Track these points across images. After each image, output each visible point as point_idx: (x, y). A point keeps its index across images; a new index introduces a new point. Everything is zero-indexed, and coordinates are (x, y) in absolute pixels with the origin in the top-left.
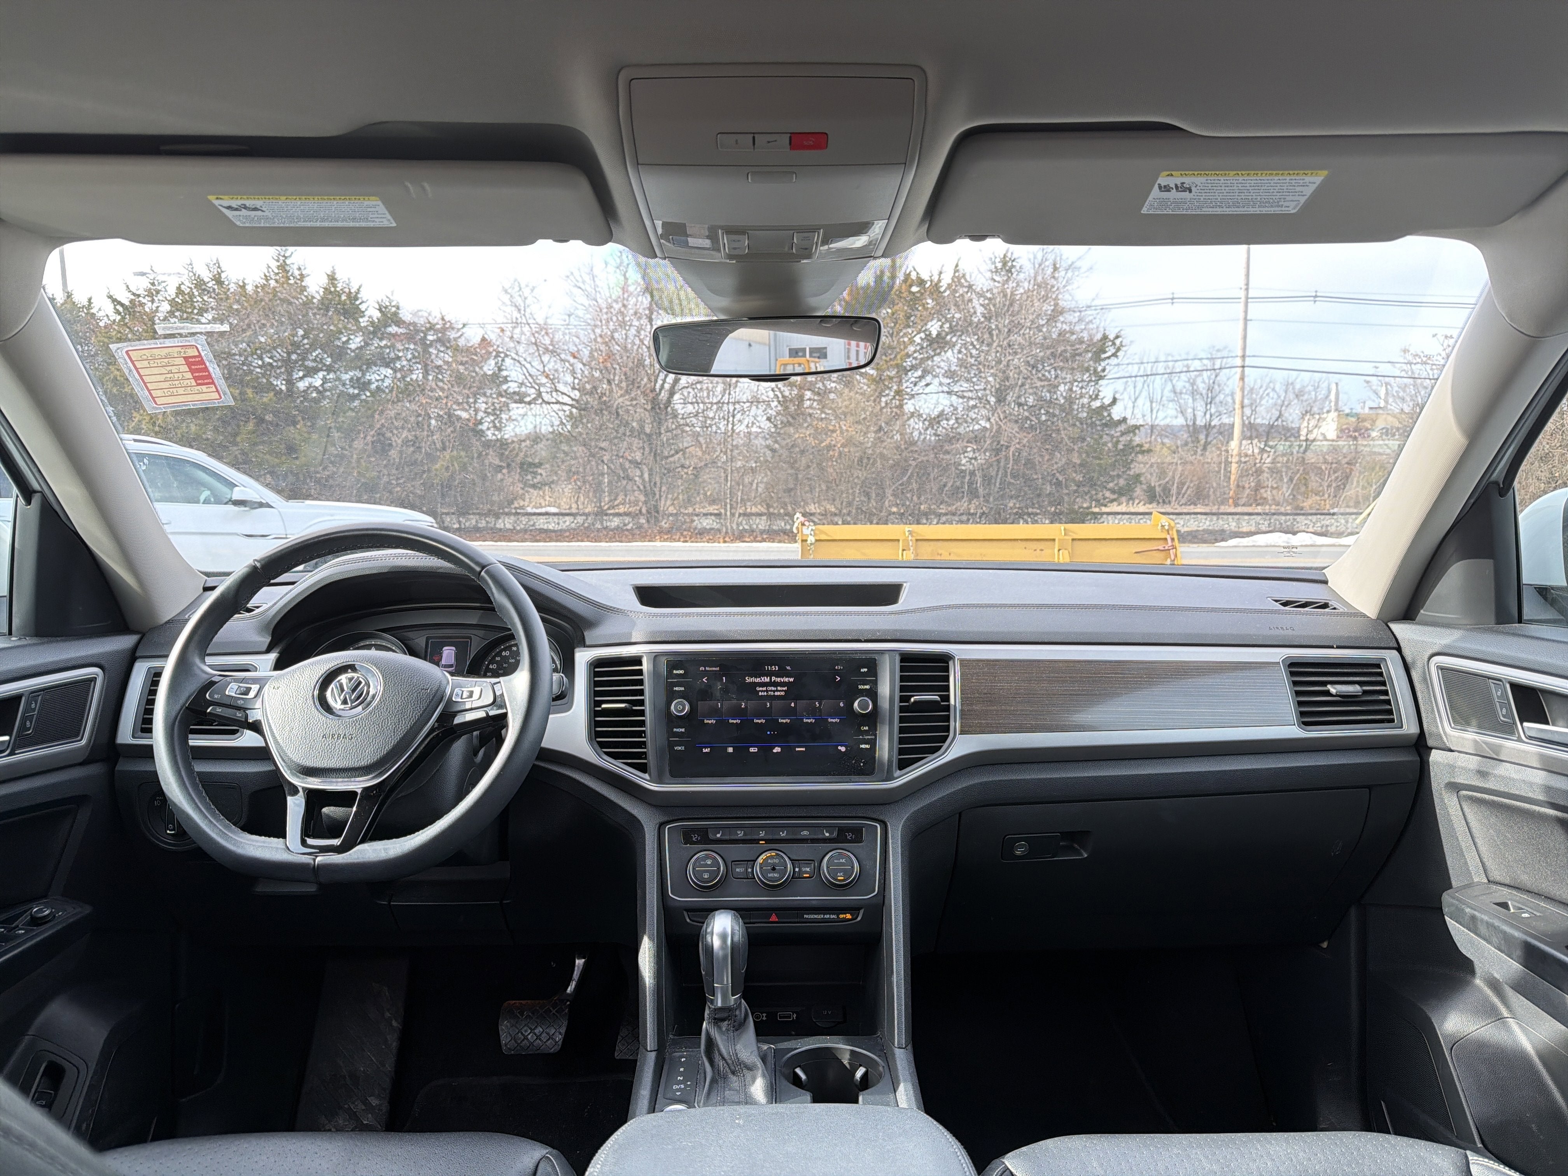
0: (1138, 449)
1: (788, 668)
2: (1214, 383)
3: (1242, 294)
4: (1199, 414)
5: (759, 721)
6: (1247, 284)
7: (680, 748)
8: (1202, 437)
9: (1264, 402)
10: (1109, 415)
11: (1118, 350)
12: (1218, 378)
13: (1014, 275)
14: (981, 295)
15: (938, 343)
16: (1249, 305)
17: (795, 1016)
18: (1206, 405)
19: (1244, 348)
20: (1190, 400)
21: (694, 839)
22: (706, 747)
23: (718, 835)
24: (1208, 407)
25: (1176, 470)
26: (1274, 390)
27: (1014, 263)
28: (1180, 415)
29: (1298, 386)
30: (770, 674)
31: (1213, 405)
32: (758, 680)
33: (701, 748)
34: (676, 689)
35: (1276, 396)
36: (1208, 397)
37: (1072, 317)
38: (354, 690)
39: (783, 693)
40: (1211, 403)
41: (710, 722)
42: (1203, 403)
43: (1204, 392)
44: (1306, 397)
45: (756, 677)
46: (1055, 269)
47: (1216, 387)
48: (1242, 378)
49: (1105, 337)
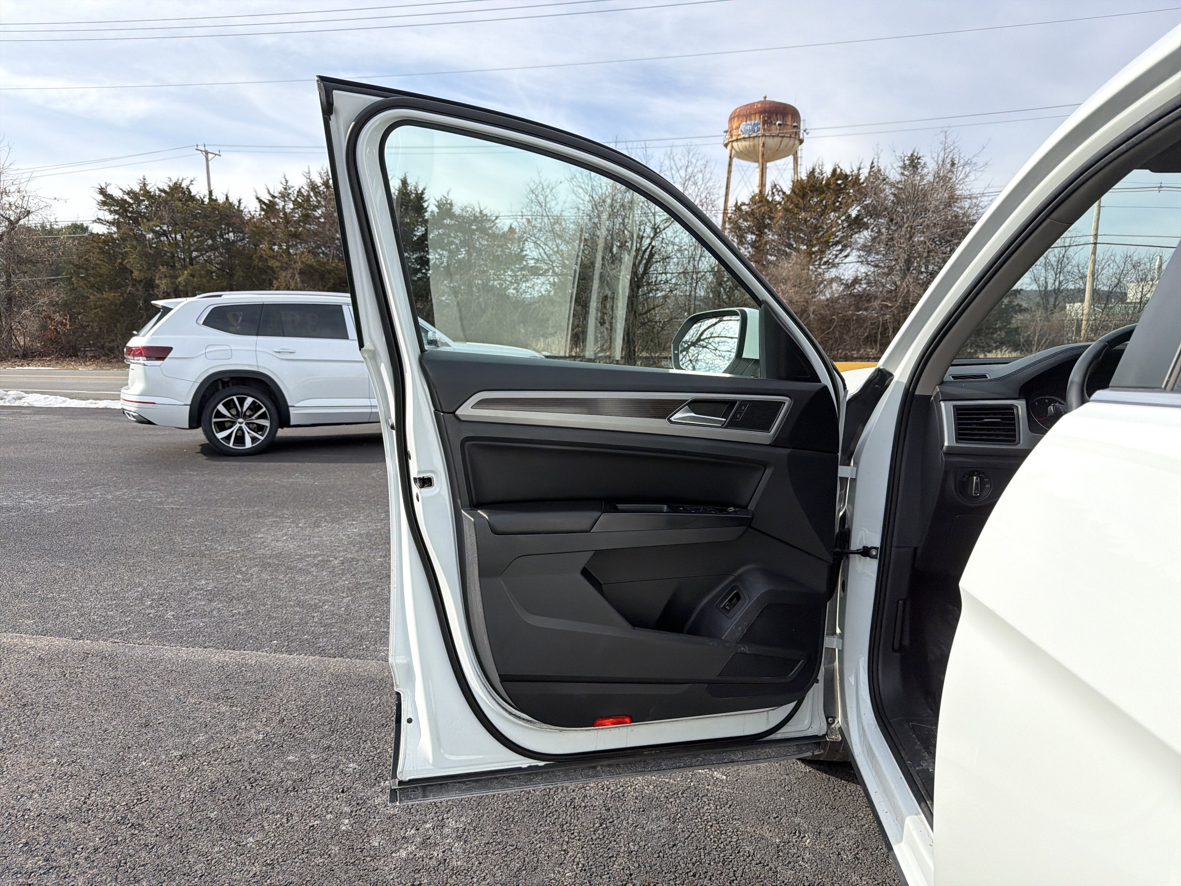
0: (1017, 308)
2: (1063, 256)
4: (1050, 281)
8: (1052, 300)
9: (1104, 272)
12: (1067, 253)
13: (919, 170)
14: (892, 185)
15: (857, 224)
18: (1056, 274)
19: (1097, 229)
20: (1043, 271)
24: (1058, 276)
25: (1036, 326)
26: (1114, 261)
27: (919, 161)
28: (1034, 283)
29: (1135, 258)
31: (1061, 275)
35: (1115, 267)
36: (1057, 268)
37: (966, 204)
40: (1060, 272)
42: (1053, 273)
43: (1055, 264)
44: (1142, 267)
46: (953, 164)
47: (1065, 260)
48: (1094, 253)
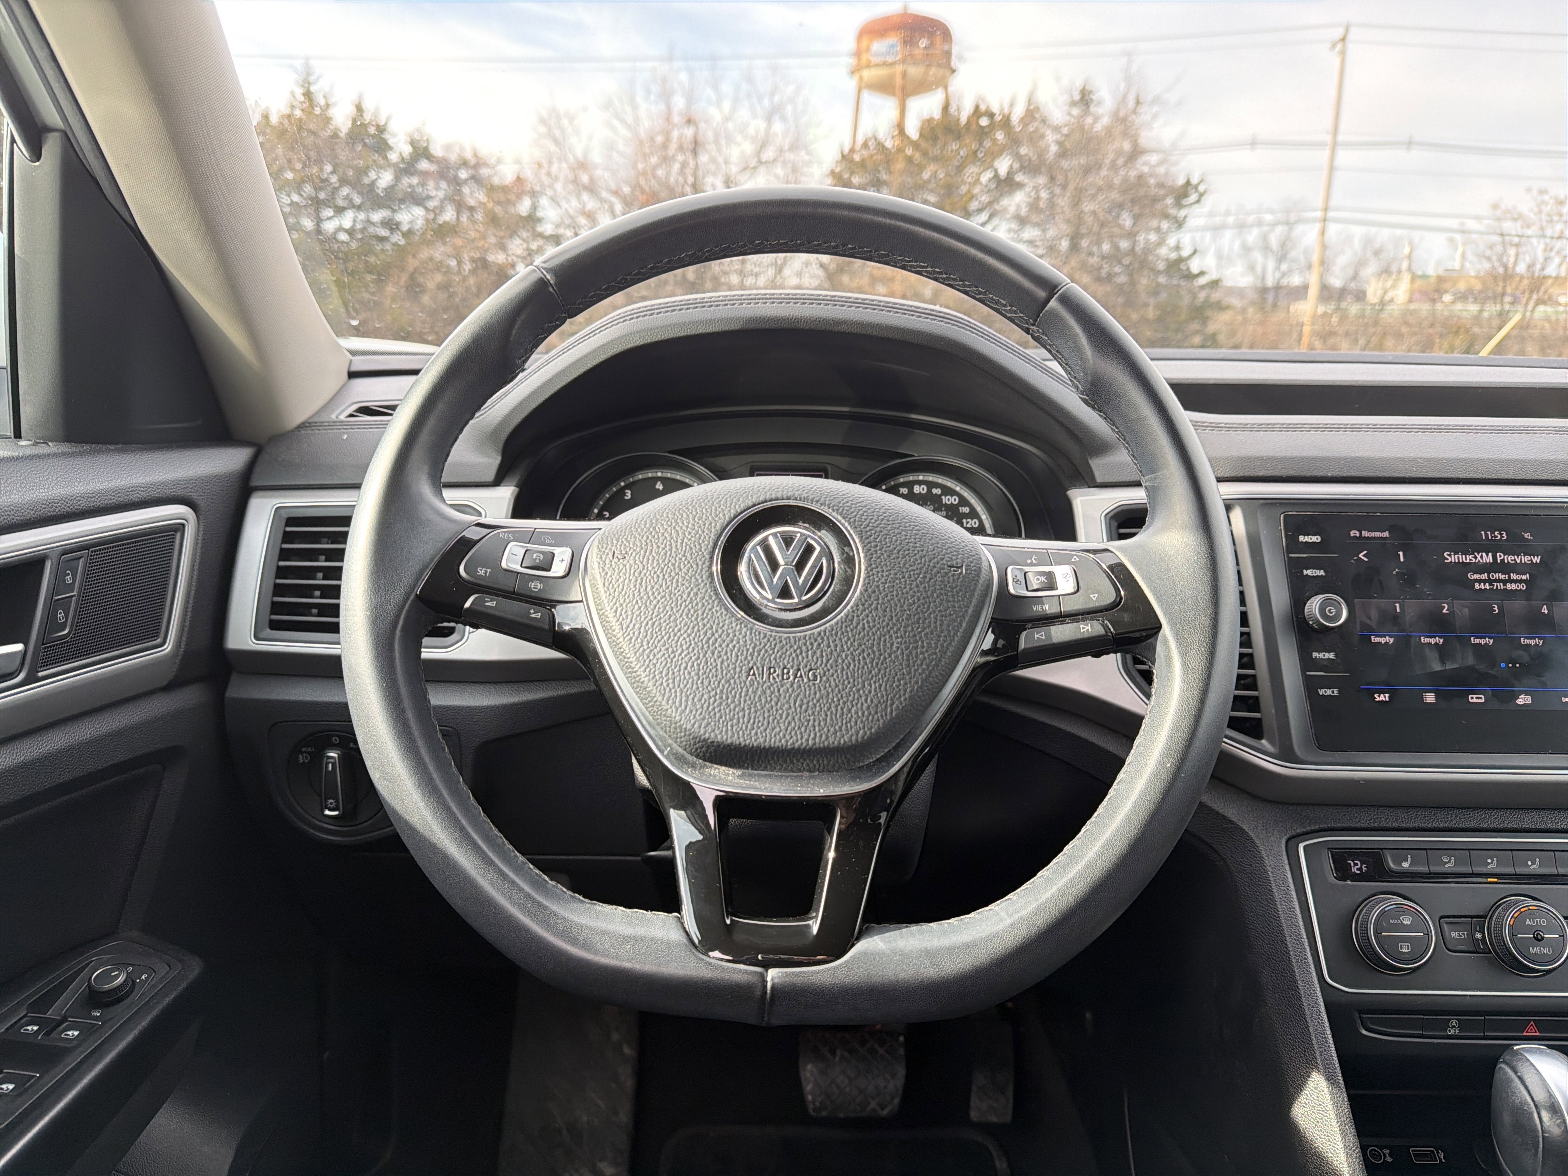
0: (1216, 305)
1: (1527, 536)
2: (1287, 238)
4: (1269, 273)
5: (1482, 642)
6: (1335, 128)
7: (1329, 692)
8: (1270, 298)
9: (1338, 259)
10: (1188, 269)
11: (1201, 195)
12: (1292, 233)
13: (1092, 109)
14: (1057, 129)
15: (1007, 184)
17: (1442, 1155)
18: (1277, 262)
19: (1327, 200)
20: (1261, 257)
21: (1354, 869)
22: (1380, 692)
23: (1406, 865)
24: (1279, 265)
26: (1350, 247)
27: (1093, 96)
28: (1248, 274)
29: (1377, 244)
30: (1492, 547)
31: (1285, 263)
32: (1469, 558)
33: (1371, 693)
34: (1308, 572)
35: (1352, 254)
36: (1279, 254)
37: (1154, 159)
39: (1523, 587)
40: (1283, 260)
41: (1383, 640)
42: (1273, 260)
43: (1276, 248)
44: (1386, 254)
45: (1465, 553)
47: (1289, 243)
48: (1323, 233)
49: (1188, 183)
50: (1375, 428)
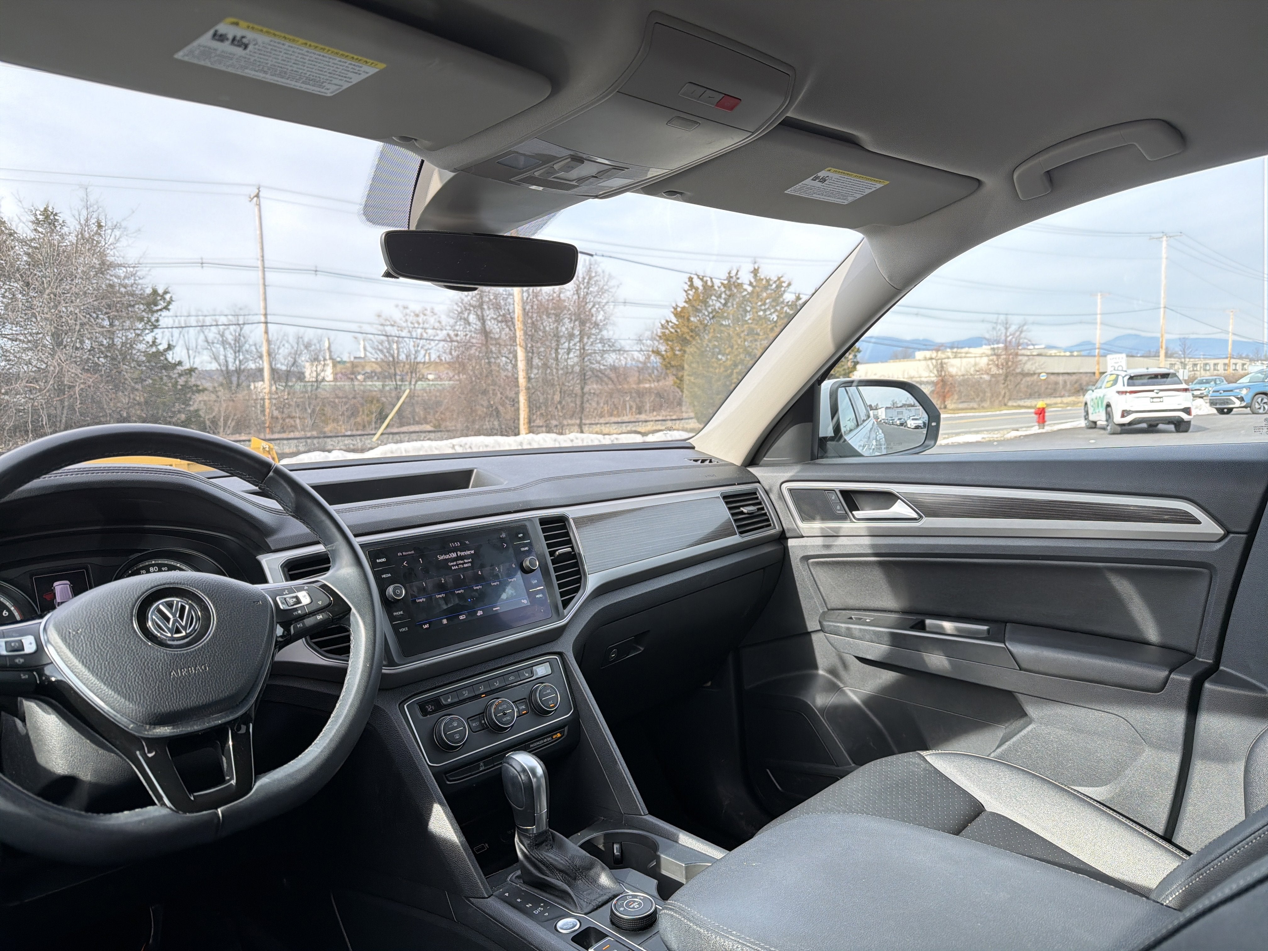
0: (194, 388)
1: (467, 542)
2: (240, 335)
3: (259, 263)
4: (230, 360)
5: (460, 592)
6: (263, 257)
7: (404, 629)
8: (234, 379)
9: (280, 351)
10: (166, 359)
11: (169, 303)
12: (243, 331)
13: (58, 228)
14: (23, 242)
16: (267, 273)
17: (487, 845)
18: (235, 353)
19: (266, 308)
20: (222, 349)
21: (429, 710)
22: (425, 624)
23: (449, 700)
24: (237, 355)
25: (221, 405)
26: (288, 342)
27: (56, 217)
28: (214, 361)
29: (306, 340)
30: (455, 550)
31: (241, 354)
32: (447, 557)
33: (421, 625)
34: (384, 576)
35: (290, 347)
36: (236, 347)
37: (121, 272)
38: (181, 617)
39: (470, 565)
40: (239, 351)
41: (421, 600)
42: (232, 352)
43: (232, 342)
44: (313, 347)
45: (445, 555)
46: (100, 226)
47: (242, 338)
48: (266, 332)
49: (155, 292)
50: (397, 504)
